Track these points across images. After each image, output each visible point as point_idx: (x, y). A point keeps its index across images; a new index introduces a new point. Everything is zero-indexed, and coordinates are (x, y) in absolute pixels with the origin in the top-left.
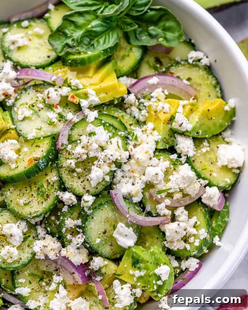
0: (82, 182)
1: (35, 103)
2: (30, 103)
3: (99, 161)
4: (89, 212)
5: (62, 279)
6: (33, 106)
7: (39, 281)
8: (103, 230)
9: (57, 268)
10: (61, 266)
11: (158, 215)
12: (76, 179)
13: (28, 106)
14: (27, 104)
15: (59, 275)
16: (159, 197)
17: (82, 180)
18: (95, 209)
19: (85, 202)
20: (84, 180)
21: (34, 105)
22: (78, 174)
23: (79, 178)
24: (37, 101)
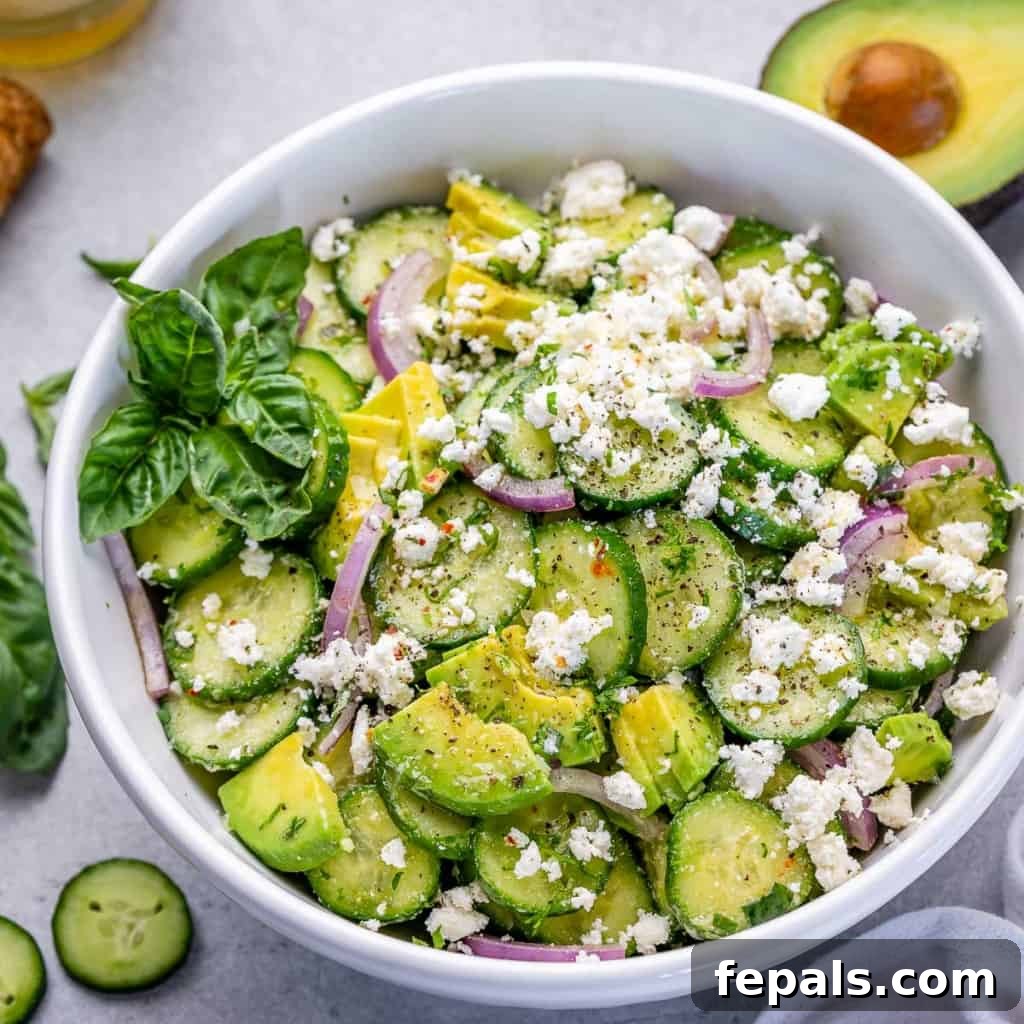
0: (666, 455)
1: (426, 590)
2: (424, 601)
3: (619, 404)
4: (743, 448)
5: (893, 562)
6: (435, 594)
7: (890, 625)
8: (784, 438)
9: (865, 567)
10: (860, 555)
11: (743, 336)
12: (658, 467)
13: (433, 607)
14: (427, 609)
15: (883, 565)
16: (701, 317)
17: (658, 454)
18: (734, 434)
19: (721, 441)
20: (662, 450)
21: (430, 590)
22: (644, 460)
23: (654, 459)
24: (420, 587)
